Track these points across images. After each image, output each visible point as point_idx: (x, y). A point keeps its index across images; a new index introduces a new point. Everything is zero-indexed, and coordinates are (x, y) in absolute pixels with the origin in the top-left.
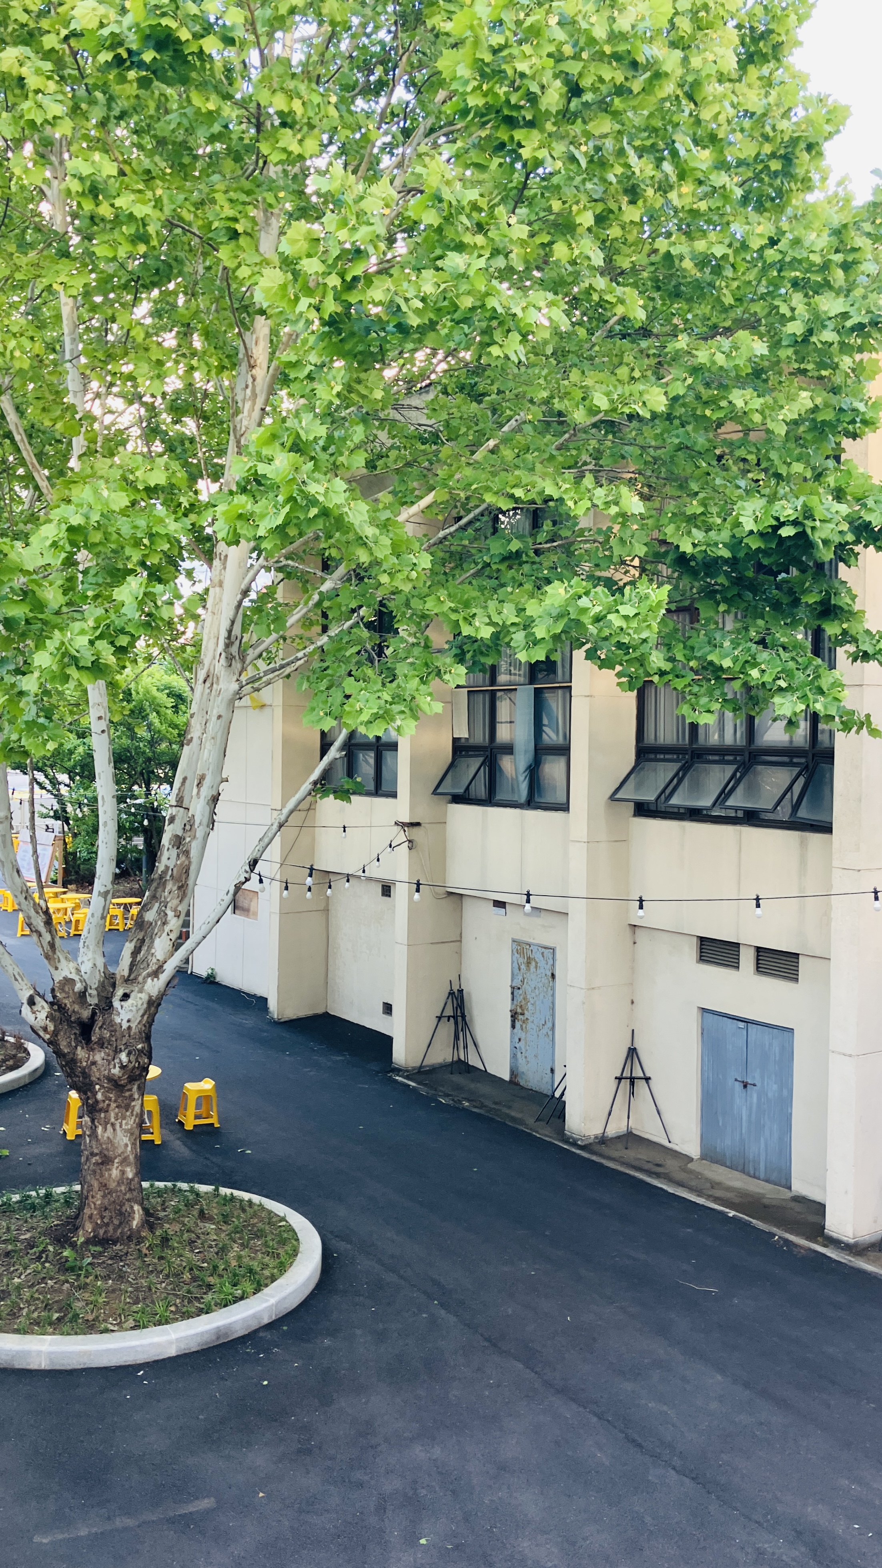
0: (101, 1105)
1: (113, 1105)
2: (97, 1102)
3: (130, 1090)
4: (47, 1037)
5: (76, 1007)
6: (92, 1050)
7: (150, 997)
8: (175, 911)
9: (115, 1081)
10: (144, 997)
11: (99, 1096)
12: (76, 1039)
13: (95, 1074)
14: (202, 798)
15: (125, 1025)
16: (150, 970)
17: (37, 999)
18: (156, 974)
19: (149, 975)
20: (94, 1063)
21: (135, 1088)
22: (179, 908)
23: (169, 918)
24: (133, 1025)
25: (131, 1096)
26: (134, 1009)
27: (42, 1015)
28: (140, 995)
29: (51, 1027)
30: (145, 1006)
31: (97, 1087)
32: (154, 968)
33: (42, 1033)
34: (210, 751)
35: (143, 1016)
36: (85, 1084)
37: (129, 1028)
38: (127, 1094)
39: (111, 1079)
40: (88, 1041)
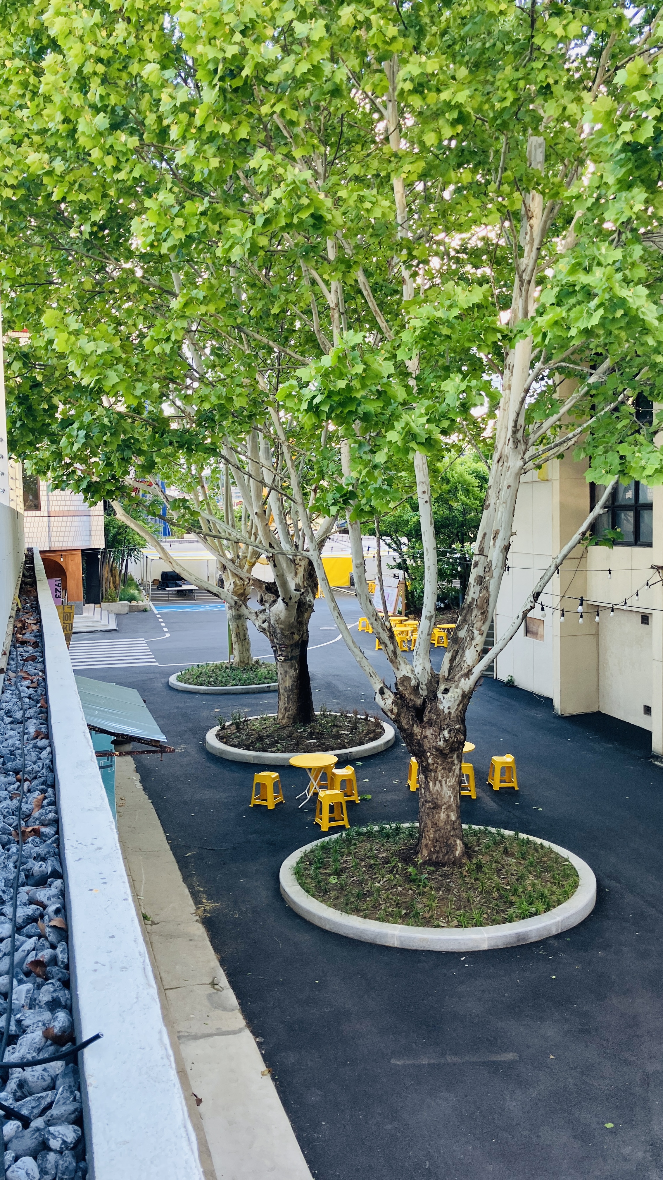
0: (431, 767)
1: (440, 768)
2: (428, 764)
3: (452, 757)
4: (393, 716)
5: (412, 697)
6: (425, 727)
7: (464, 692)
8: (480, 630)
9: (441, 751)
10: (459, 691)
11: (430, 761)
12: (413, 719)
13: (427, 745)
14: (497, 547)
15: (446, 711)
16: (462, 672)
17: (386, 690)
18: (467, 675)
19: (462, 676)
20: (426, 737)
21: (455, 756)
22: (483, 628)
23: (475, 635)
24: (452, 711)
25: (452, 762)
26: (452, 699)
27: (389, 701)
28: (456, 690)
29: (396, 710)
30: (460, 698)
31: (429, 754)
32: (466, 671)
33: (389, 714)
34: (502, 513)
35: (459, 705)
36: (421, 752)
37: (449, 713)
38: (450, 760)
39: (437, 749)
40: (421, 721)
